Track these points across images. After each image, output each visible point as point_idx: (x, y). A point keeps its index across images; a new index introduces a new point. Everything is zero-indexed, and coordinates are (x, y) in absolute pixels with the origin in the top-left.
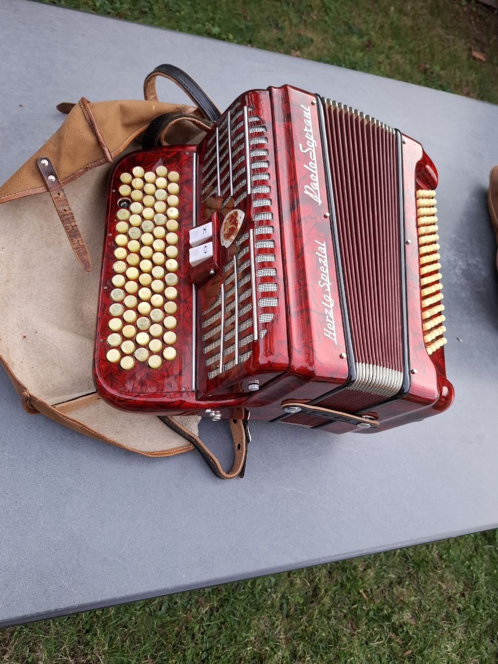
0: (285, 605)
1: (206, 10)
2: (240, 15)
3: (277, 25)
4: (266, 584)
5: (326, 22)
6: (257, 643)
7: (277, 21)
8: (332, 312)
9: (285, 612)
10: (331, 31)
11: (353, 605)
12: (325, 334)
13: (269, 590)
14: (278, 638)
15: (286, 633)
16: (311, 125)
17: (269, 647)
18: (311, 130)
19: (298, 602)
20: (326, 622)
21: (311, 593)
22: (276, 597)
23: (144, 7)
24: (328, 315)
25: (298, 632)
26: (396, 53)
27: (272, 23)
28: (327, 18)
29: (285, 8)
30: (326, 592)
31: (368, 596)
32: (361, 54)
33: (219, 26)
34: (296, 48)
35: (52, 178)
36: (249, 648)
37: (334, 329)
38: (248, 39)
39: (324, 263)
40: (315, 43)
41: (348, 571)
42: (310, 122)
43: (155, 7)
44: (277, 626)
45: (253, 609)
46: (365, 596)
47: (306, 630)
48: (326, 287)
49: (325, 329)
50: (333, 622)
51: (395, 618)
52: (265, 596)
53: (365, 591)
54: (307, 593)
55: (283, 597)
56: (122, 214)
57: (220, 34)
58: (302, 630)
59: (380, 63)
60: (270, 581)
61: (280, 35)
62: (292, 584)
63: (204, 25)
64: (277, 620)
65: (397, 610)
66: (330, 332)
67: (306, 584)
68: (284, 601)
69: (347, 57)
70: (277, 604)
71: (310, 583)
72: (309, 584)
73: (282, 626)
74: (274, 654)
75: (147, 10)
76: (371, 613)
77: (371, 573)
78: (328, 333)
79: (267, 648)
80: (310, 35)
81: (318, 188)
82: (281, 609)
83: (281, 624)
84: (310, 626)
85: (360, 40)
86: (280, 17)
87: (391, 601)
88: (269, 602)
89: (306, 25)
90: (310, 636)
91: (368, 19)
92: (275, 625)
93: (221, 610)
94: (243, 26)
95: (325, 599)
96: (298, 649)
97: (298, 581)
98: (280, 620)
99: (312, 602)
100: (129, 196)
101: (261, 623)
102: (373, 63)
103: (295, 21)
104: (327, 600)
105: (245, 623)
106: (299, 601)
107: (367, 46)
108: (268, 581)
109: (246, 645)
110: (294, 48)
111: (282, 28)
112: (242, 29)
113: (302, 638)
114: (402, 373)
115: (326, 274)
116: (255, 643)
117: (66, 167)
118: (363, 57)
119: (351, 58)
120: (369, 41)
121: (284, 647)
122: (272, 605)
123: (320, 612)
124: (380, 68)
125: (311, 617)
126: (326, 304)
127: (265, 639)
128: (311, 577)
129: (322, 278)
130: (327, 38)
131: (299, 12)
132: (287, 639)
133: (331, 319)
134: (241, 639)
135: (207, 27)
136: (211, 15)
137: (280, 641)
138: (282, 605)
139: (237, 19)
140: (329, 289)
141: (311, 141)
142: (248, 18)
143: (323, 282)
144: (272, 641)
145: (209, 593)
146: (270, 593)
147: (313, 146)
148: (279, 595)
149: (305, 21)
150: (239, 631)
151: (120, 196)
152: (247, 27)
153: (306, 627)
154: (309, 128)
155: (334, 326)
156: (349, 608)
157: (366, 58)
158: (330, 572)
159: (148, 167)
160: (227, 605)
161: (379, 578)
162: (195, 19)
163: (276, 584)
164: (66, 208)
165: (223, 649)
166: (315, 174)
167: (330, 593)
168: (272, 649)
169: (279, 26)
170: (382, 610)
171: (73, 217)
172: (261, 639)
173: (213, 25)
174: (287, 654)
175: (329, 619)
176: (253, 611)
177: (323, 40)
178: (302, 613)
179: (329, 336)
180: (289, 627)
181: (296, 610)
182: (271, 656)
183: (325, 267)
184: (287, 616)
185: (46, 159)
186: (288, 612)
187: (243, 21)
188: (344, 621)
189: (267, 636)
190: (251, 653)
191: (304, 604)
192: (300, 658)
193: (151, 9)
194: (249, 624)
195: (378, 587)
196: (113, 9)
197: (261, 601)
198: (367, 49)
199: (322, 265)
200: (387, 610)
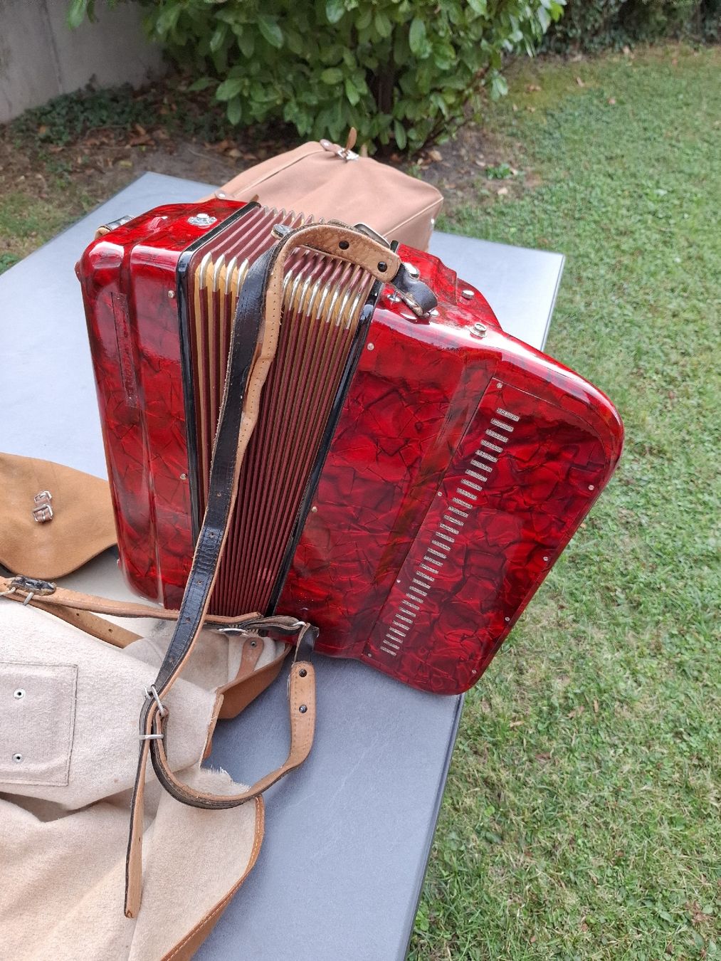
0: (489, 835)
4: (454, 848)
6: (517, 899)
9: (496, 839)
11: (522, 743)
13: (463, 848)
14: (522, 865)
15: (519, 851)
17: (526, 884)
19: (493, 815)
20: (527, 790)
21: (488, 791)
22: (475, 841)
25: (525, 833)
30: (494, 770)
31: (519, 720)
36: (518, 915)
41: (483, 729)
44: (508, 859)
45: (475, 882)
46: (518, 723)
47: (526, 823)
50: (531, 780)
51: (556, 701)
52: (467, 857)
53: (514, 719)
54: (486, 797)
55: (478, 833)
58: (525, 827)
60: (453, 840)
62: (468, 811)
64: (501, 856)
65: (548, 692)
67: (476, 792)
68: (483, 833)
70: (484, 844)
71: (476, 786)
72: (477, 789)
73: (510, 852)
74: (537, 881)
76: (541, 727)
77: (497, 700)
79: (527, 887)
82: (491, 843)
83: (507, 853)
84: (524, 814)
87: (536, 694)
88: (477, 855)
90: (534, 820)
92: (506, 861)
93: (458, 932)
95: (502, 777)
96: (543, 845)
97: (468, 801)
98: (502, 851)
99: (499, 796)
101: (495, 880)
104: (505, 775)
105: (487, 903)
106: (490, 812)
108: (452, 843)
109: (513, 916)
113: (534, 831)
116: (515, 902)
121: (534, 862)
122: (482, 853)
123: (514, 791)
125: (514, 806)
127: (516, 883)
128: (471, 780)
132: (528, 854)
134: (503, 919)
137: (526, 864)
138: (486, 838)
144: (521, 875)
145: (431, 938)
146: (466, 847)
148: (474, 836)
150: (494, 917)
153: (523, 820)
156: (524, 751)
158: (476, 753)
160: (456, 918)
161: (506, 694)
163: (460, 833)
165: (505, 952)
167: (498, 766)
168: (531, 881)
170: (541, 711)
172: (514, 889)
174: (544, 863)
175: (525, 784)
176: (477, 883)
178: (505, 815)
180: (514, 843)
181: (499, 823)
182: (538, 887)
184: (502, 839)
186: (497, 834)
188: (535, 765)
189: (513, 880)
190: (525, 914)
191: (497, 809)
192: (554, 846)
194: (489, 897)
195: (516, 700)
197: (470, 865)
200: (543, 705)
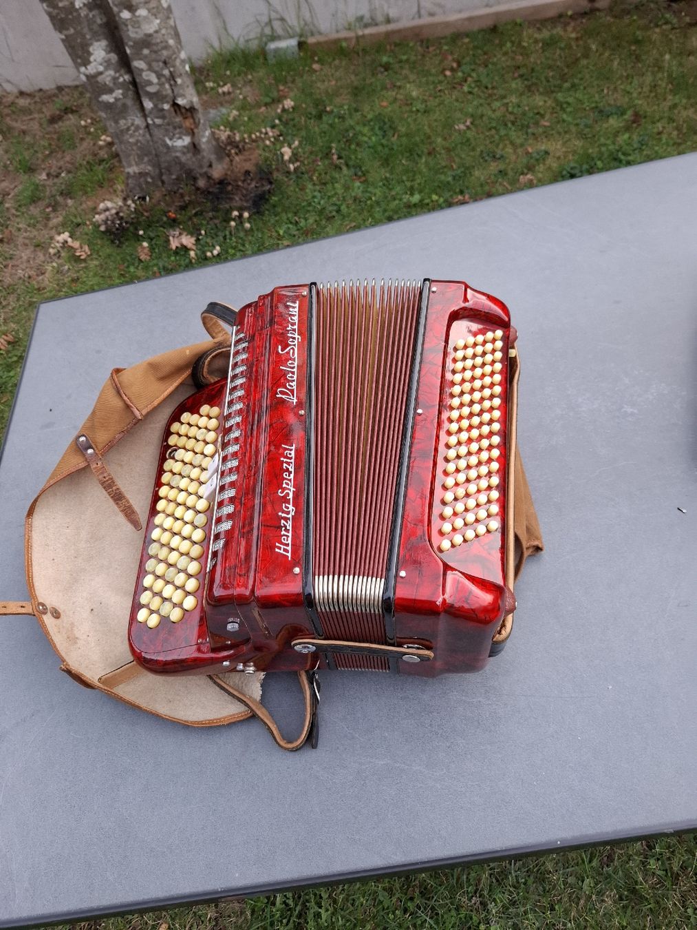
1: (403, 181)
2: (445, 167)
3: (494, 157)
5: (564, 121)
7: (494, 152)
8: (290, 522)
10: (573, 129)
12: (277, 550)
16: (297, 321)
18: (296, 327)
23: (331, 212)
24: (285, 526)
26: (685, 108)
27: (487, 158)
28: (565, 116)
29: (503, 132)
32: (626, 136)
33: (420, 192)
34: (525, 171)
35: (90, 451)
37: (290, 541)
38: (458, 190)
39: (290, 468)
40: (552, 154)
42: (296, 319)
43: (343, 208)
48: (288, 494)
49: (277, 544)
56: (169, 464)
57: (421, 201)
59: (659, 133)
61: (502, 167)
63: (401, 200)
66: (282, 546)
69: (603, 149)
75: (334, 213)
78: (280, 548)
80: (543, 148)
81: (295, 387)
85: (620, 120)
86: (497, 146)
89: (536, 139)
91: (628, 88)
94: (450, 179)
100: (176, 446)
102: (646, 138)
103: (518, 141)
107: (634, 122)
110: (522, 173)
111: (502, 156)
112: (448, 183)
114: (383, 580)
115: (290, 480)
117: (102, 437)
118: (629, 138)
119: (611, 147)
120: (636, 115)
124: (660, 139)
126: (284, 515)
129: (284, 485)
130: (570, 140)
131: (524, 127)
133: (287, 530)
135: (405, 200)
136: (408, 184)
139: (442, 173)
140: (291, 496)
141: (294, 338)
142: (455, 167)
143: (284, 489)
147: (296, 342)
149: (533, 134)
151: (170, 447)
152: (454, 178)
154: (293, 324)
155: (290, 539)
157: (635, 137)
159: (194, 410)
162: (389, 198)
164: (105, 475)
166: (293, 373)
169: (498, 156)
171: (113, 482)
173: (412, 194)
177: (564, 144)
179: (282, 551)
183: (290, 473)
185: (83, 436)
187: (450, 173)
193: (338, 211)
196: (298, 230)
198: (635, 125)
199: (287, 470)
